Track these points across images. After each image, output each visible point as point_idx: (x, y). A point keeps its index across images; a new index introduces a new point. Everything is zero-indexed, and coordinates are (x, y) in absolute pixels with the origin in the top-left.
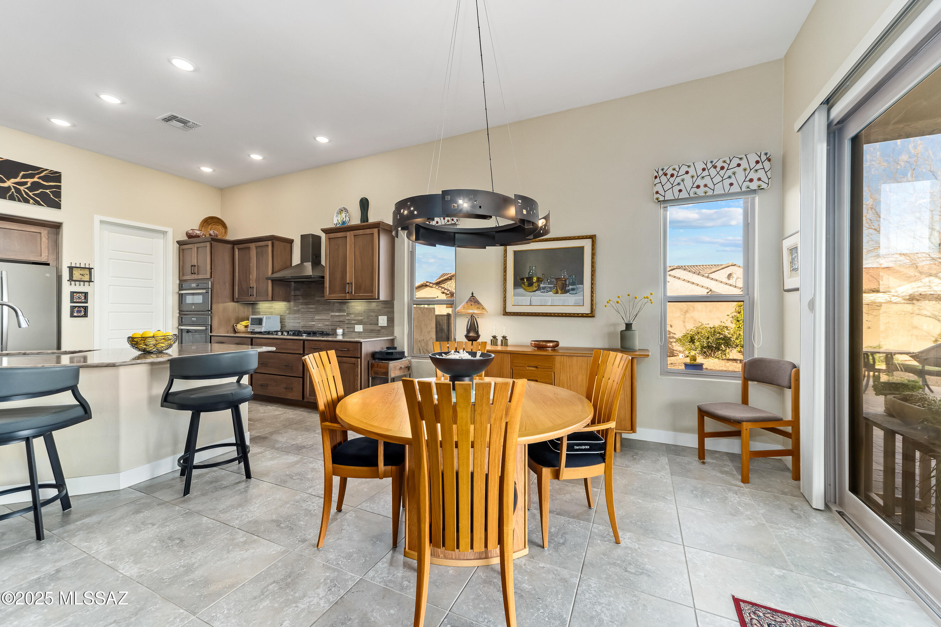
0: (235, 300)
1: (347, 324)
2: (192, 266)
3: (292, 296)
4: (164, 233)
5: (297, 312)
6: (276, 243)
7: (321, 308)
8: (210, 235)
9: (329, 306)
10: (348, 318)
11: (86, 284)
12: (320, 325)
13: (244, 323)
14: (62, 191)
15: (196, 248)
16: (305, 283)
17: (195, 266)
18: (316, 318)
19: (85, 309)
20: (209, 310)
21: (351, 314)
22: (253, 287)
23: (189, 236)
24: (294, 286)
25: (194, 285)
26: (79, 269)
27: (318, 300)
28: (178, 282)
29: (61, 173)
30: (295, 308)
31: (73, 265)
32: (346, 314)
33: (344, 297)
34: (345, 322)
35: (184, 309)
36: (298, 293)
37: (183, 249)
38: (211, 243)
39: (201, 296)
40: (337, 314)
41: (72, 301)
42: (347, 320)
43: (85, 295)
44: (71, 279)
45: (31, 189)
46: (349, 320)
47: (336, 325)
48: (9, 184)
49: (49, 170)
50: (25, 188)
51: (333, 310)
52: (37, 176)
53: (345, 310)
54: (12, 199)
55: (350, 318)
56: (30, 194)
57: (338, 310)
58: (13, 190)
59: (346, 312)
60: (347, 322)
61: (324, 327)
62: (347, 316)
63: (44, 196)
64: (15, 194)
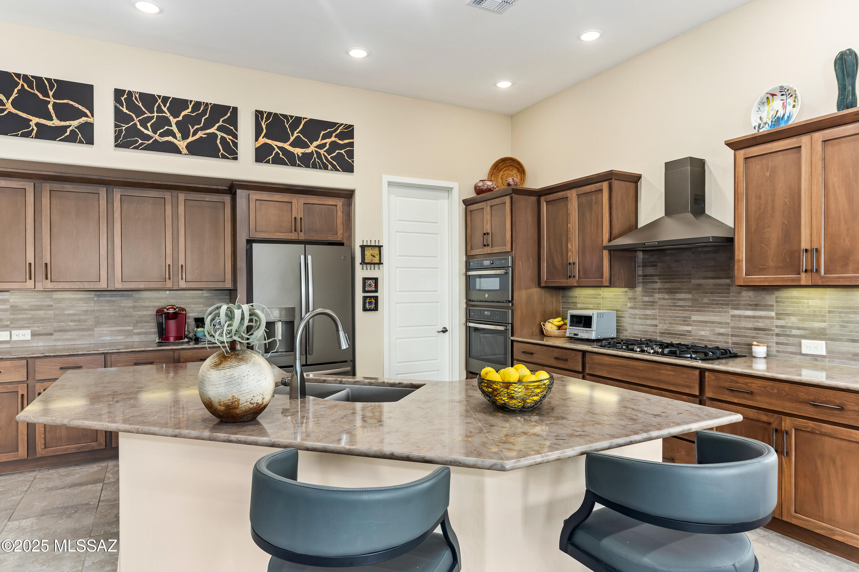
0: (543, 284)
1: (777, 335)
2: (485, 234)
3: (639, 276)
4: (448, 191)
5: (651, 305)
6: (616, 184)
7: (706, 300)
8: (509, 185)
9: (725, 297)
10: (781, 323)
11: (377, 266)
12: (703, 333)
13: (557, 321)
14: (355, 149)
15: (489, 208)
17: (488, 234)
18: (694, 318)
19: (375, 300)
20: (509, 301)
21: (788, 315)
22: (574, 263)
23: (479, 191)
24: (643, 259)
25: (487, 263)
26: (370, 248)
27: (699, 285)
28: (464, 258)
29: (353, 126)
30: (646, 299)
31: (365, 244)
32: (773, 314)
33: (793, 280)
34: (771, 330)
35: (473, 298)
36: (650, 270)
37: (471, 211)
38: (512, 198)
39: (498, 279)
40: (749, 313)
41: (364, 291)
42: (777, 327)
43: (376, 281)
44: (363, 262)
45: (329, 152)
46: (782, 327)
47: (745, 336)
48: (312, 148)
49: (344, 125)
50: (324, 151)
51: (738, 304)
52: (334, 134)
53: (772, 306)
54: (314, 167)
55: (787, 323)
56: (329, 157)
57: (751, 305)
58: (315, 156)
59: (773, 311)
60: (777, 330)
61: (715, 338)
62: (778, 319)
63: (339, 158)
64: (317, 160)
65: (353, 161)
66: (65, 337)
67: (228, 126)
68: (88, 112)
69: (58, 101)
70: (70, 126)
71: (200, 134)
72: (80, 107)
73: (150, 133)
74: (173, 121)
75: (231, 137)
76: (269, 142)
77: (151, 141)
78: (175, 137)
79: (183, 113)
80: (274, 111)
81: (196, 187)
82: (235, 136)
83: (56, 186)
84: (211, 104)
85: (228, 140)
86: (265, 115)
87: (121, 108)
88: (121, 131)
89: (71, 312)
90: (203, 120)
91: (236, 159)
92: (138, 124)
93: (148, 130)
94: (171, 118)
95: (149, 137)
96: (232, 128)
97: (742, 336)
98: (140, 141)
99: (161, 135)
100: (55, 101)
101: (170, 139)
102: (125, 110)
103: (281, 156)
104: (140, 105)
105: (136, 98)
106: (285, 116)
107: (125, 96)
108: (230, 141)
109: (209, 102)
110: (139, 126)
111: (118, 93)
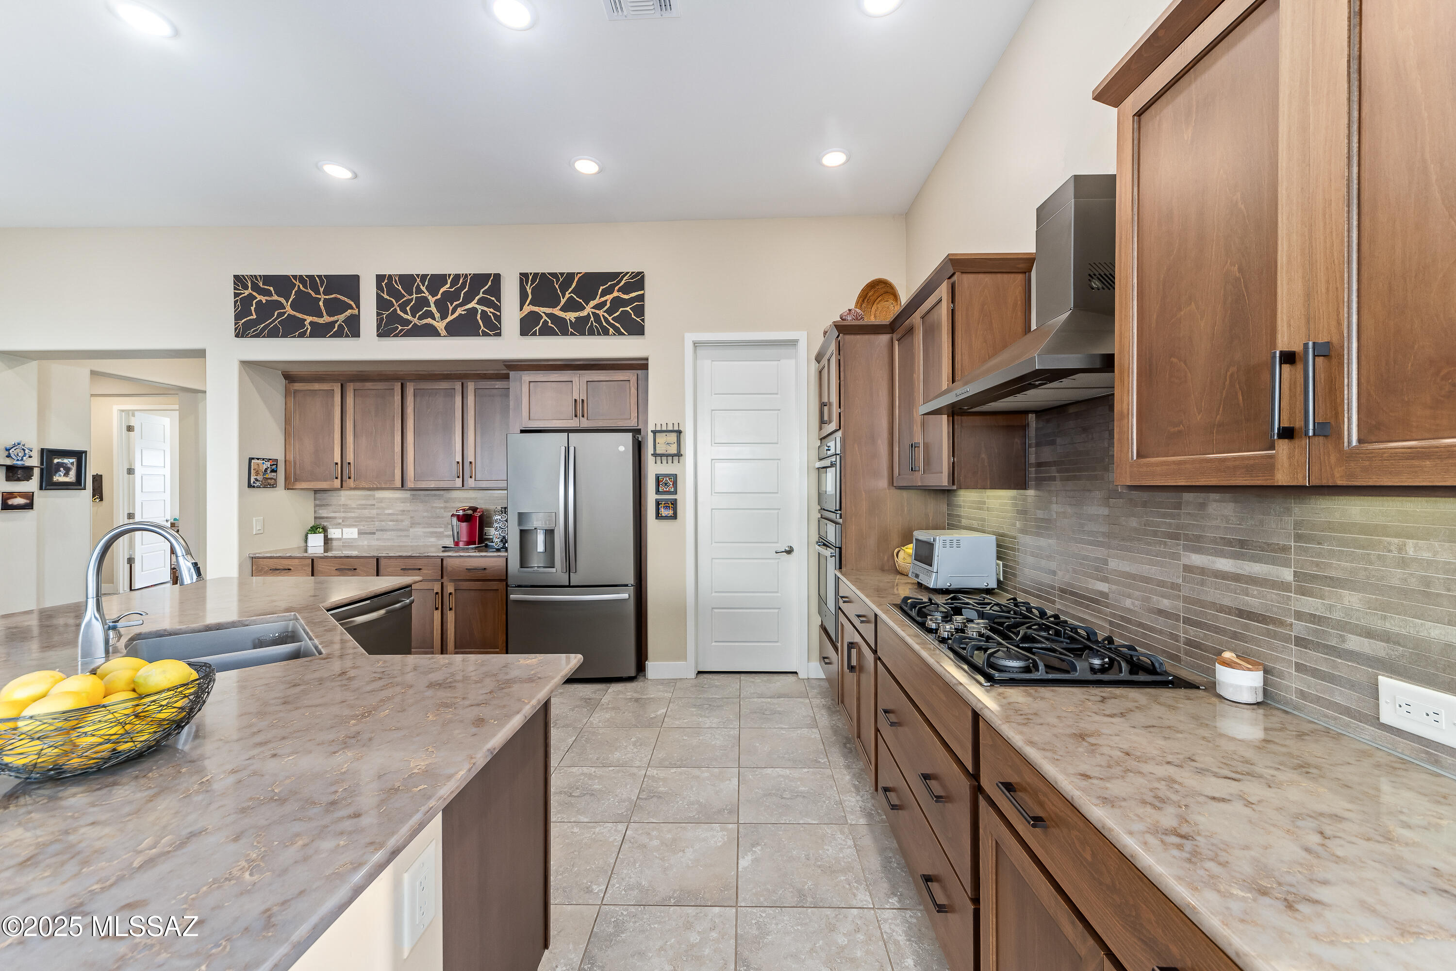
0: (897, 483)
1: (1300, 642)
3: (1031, 465)
4: (791, 345)
5: (1047, 529)
7: (1134, 523)
9: (1172, 516)
10: (1310, 604)
11: (675, 459)
12: (1128, 603)
14: (646, 303)
16: (1072, 410)
17: (826, 404)
18: (1113, 564)
19: (674, 505)
20: (837, 510)
21: (1334, 582)
22: (918, 445)
24: (1037, 429)
25: (826, 449)
26: (665, 434)
28: (818, 444)
29: (643, 272)
30: (1041, 514)
31: (659, 428)
32: (1287, 575)
33: (1250, 467)
34: (1281, 623)
36: (1046, 453)
37: (821, 372)
38: (839, 341)
40: (1224, 564)
41: (658, 492)
42: (1299, 615)
43: (674, 479)
44: (656, 453)
45: (610, 312)
46: (1313, 618)
47: (1217, 627)
48: (588, 310)
49: (630, 273)
50: (604, 312)
51: (1198, 538)
52: (617, 288)
53: (1285, 549)
54: (591, 333)
55: (1330, 608)
56: (610, 318)
57: (1230, 543)
58: (592, 319)
59: (1286, 564)
60: (1300, 628)
61: (1151, 622)
62: (1303, 592)
63: (624, 319)
64: (594, 324)
65: (643, 320)
66: (385, 537)
67: (489, 297)
68: (352, 303)
69: (327, 297)
70: (338, 321)
71: (460, 311)
72: (346, 299)
73: (409, 317)
74: (432, 300)
75: (492, 310)
76: (536, 309)
77: (410, 326)
78: (434, 319)
79: (442, 290)
80: (540, 271)
81: (485, 374)
82: (498, 308)
83: (358, 385)
84: (470, 274)
85: (489, 314)
86: (530, 278)
87: (382, 294)
88: (382, 319)
89: (390, 511)
90: (462, 295)
91: (499, 334)
92: (398, 309)
93: (408, 315)
94: (430, 297)
95: (408, 322)
96: (493, 299)
97: (1208, 627)
98: (400, 328)
99: (420, 318)
100: (325, 297)
101: (429, 321)
102: (386, 296)
103: (550, 324)
104: (400, 288)
105: (396, 281)
106: (554, 275)
107: (386, 281)
108: (491, 315)
109: (468, 273)
110: (399, 312)
111: (380, 278)
